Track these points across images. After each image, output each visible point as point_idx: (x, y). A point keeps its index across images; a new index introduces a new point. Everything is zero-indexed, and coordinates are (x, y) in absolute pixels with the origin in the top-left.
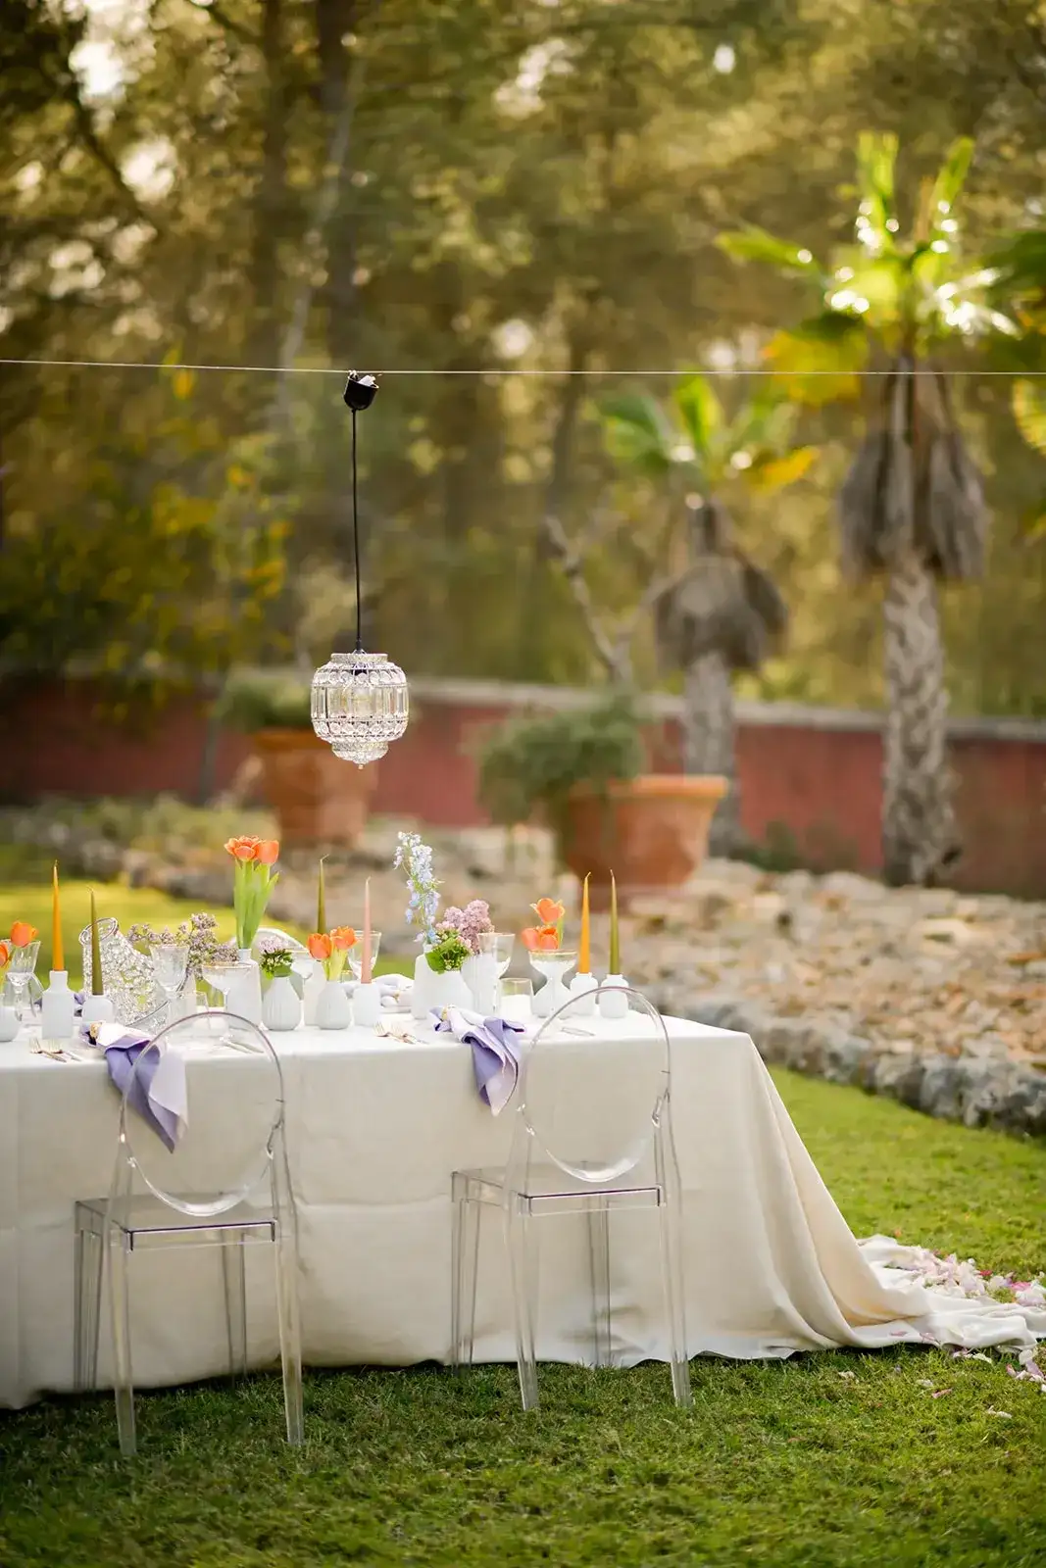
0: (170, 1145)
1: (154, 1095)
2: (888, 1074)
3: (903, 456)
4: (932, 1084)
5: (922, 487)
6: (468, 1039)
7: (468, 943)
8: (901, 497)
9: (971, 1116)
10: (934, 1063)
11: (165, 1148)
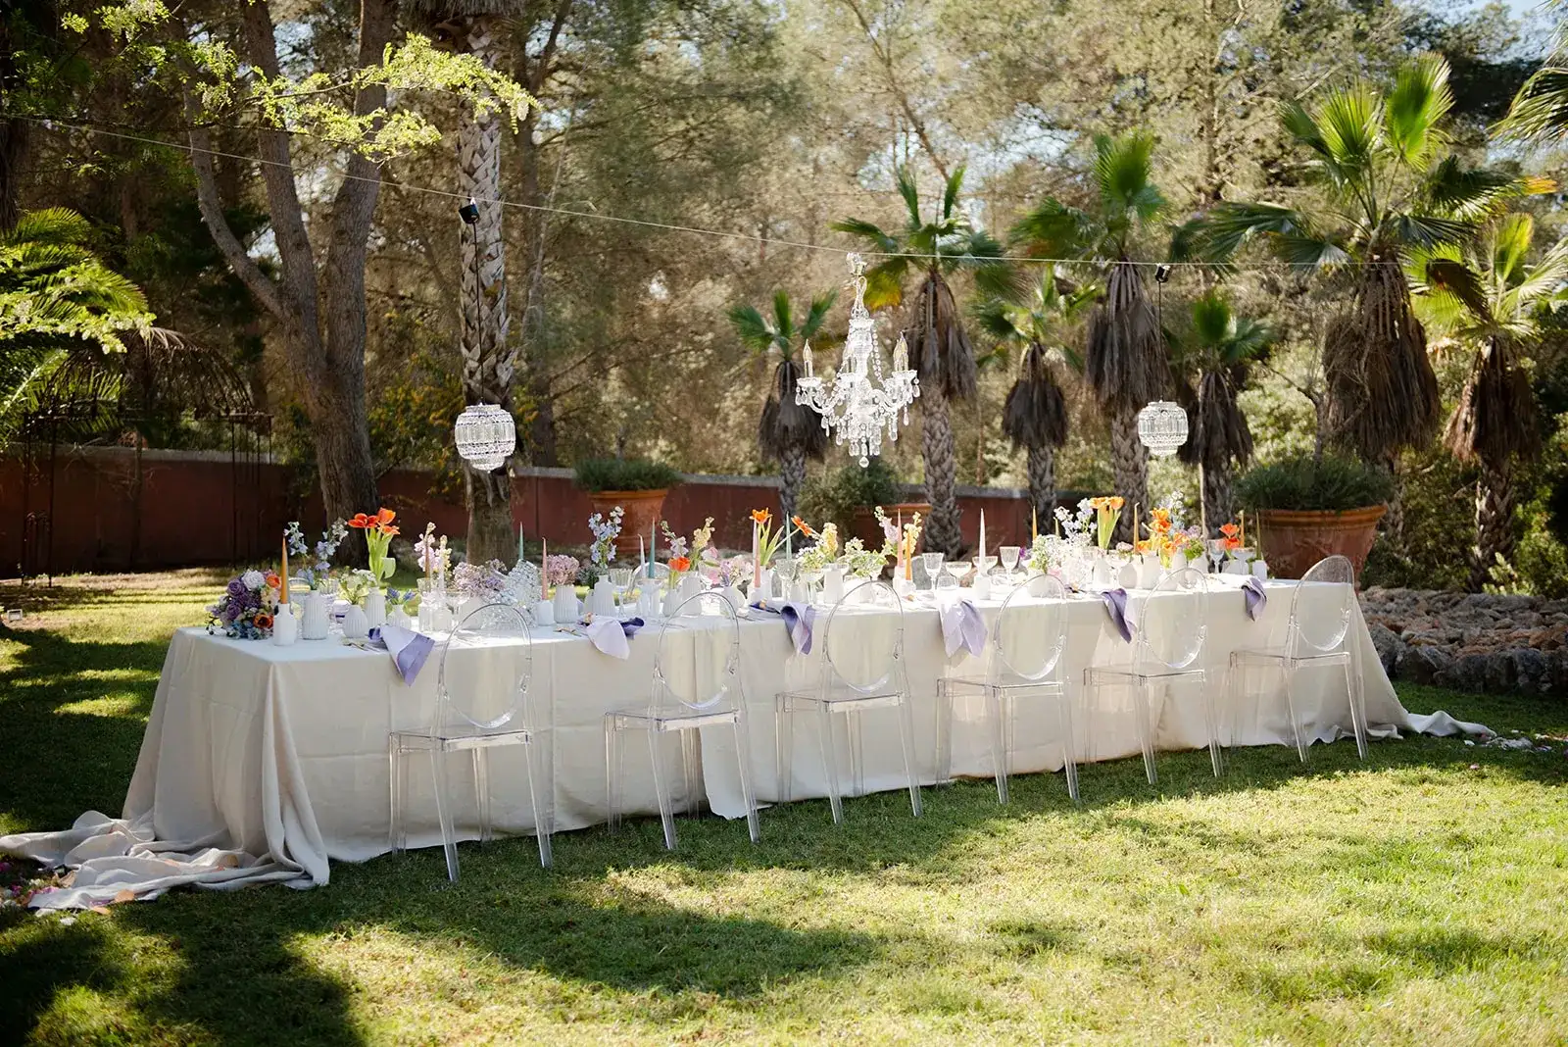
0: (1129, 640)
3: (932, 335)
5: (944, 352)
6: (1243, 587)
8: (932, 356)
11: (1124, 640)
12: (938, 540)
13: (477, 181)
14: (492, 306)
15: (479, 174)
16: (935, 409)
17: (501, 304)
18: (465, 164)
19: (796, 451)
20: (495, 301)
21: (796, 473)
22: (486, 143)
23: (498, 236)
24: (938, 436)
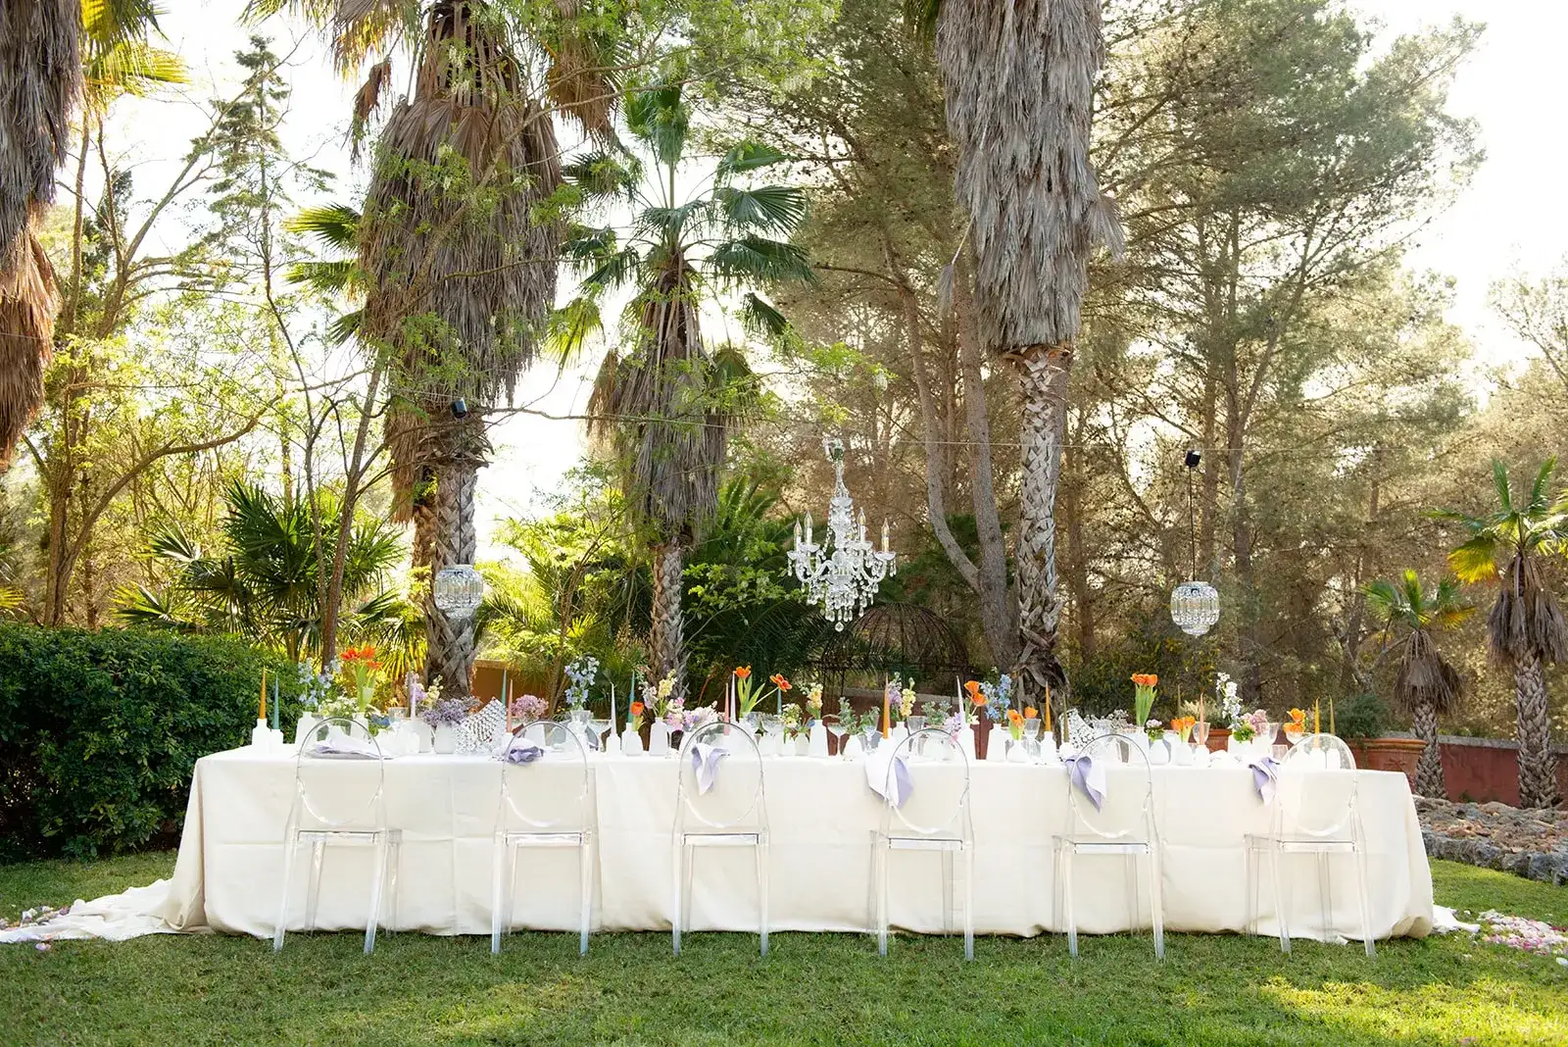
0: (1098, 808)
1: (1088, 782)
2: (1508, 861)
3: (1519, 603)
4: (1533, 866)
5: (1530, 618)
6: (1251, 766)
7: (1254, 728)
8: (1519, 621)
9: (1556, 880)
10: (1534, 855)
11: (1094, 809)
12: (1531, 788)
13: (1032, 471)
14: (1041, 568)
15: (1033, 466)
16: (1526, 669)
17: (1048, 567)
18: (1024, 459)
19: (1426, 708)
20: (1044, 563)
21: (1426, 727)
22: (1040, 442)
23: (1048, 513)
24: (1530, 693)
